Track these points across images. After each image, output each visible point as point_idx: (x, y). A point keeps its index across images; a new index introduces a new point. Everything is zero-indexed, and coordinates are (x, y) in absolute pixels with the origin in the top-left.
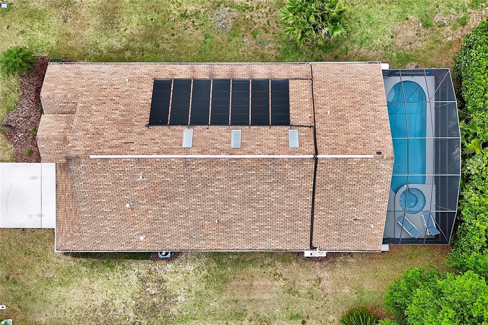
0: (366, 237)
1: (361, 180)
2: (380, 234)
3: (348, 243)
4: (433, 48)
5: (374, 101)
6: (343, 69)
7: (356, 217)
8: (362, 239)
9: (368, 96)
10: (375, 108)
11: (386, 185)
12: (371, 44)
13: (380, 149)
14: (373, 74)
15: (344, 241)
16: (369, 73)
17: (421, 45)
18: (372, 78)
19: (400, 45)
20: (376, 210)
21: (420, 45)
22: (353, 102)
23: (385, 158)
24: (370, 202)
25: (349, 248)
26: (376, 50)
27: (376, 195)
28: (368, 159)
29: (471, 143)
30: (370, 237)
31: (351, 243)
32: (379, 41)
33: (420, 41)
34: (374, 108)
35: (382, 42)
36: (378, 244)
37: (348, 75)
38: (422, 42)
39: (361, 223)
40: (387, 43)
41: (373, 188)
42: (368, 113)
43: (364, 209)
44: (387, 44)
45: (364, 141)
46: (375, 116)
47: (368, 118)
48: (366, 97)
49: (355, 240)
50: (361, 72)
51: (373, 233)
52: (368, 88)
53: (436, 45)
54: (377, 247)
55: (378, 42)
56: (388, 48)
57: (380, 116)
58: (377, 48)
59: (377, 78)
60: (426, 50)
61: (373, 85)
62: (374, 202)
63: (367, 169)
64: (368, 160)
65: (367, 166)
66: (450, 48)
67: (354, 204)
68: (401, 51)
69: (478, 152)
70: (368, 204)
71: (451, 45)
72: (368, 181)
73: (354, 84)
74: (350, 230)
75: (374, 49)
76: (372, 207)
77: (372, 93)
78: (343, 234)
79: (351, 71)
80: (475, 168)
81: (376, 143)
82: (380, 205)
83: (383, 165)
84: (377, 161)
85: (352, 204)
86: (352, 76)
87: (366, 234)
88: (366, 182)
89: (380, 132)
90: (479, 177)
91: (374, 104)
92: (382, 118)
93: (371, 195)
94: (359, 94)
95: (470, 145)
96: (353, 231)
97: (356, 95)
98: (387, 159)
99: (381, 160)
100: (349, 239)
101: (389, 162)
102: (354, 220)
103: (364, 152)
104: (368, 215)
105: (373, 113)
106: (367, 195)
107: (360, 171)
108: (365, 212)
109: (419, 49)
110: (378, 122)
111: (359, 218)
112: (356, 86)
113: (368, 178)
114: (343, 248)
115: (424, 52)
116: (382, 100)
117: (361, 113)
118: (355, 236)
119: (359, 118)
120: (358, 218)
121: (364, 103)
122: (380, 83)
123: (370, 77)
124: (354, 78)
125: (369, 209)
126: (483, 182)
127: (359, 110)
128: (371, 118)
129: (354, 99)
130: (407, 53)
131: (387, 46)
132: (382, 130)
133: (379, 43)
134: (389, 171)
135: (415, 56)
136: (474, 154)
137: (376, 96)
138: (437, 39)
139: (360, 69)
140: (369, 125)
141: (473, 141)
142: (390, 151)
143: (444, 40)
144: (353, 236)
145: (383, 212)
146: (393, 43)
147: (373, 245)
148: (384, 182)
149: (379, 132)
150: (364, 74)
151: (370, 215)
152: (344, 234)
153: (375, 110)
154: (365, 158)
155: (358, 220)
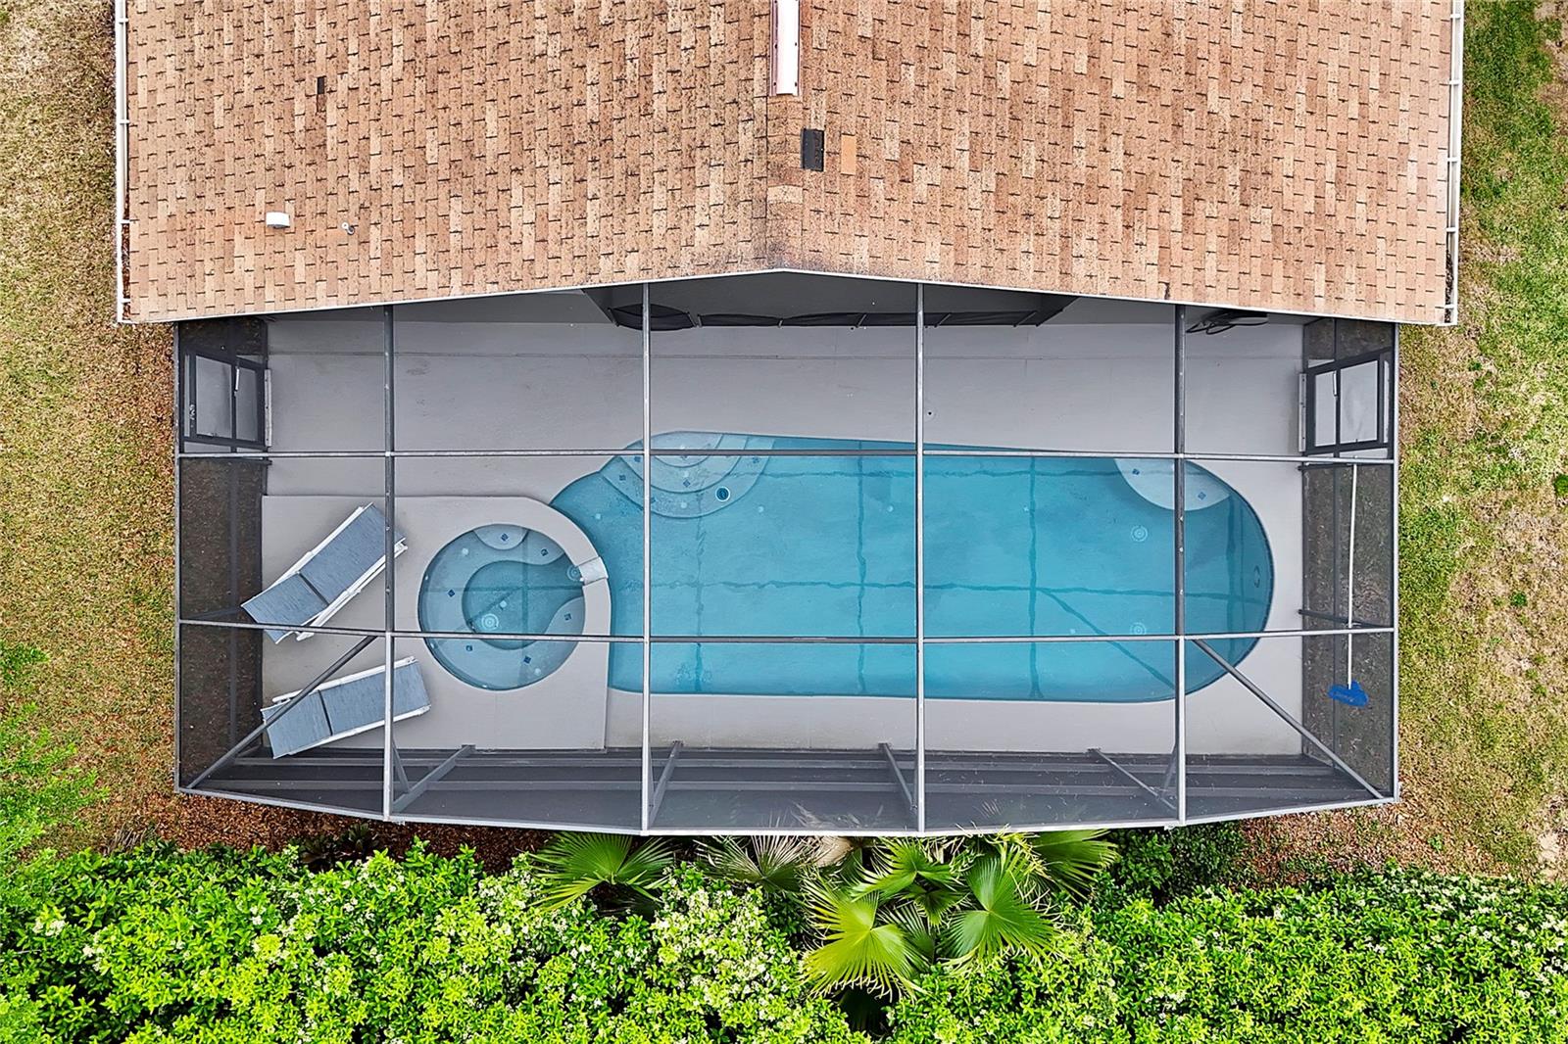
0: (210, 194)
1: (605, 51)
2: (230, 291)
3: (171, 76)
4: (1487, 745)
5: (1200, 216)
6: (1415, 49)
7: (342, 86)
8: (197, 172)
9: (1233, 175)
10: (1154, 211)
11: (564, 252)
12: (1522, 347)
13: (848, 164)
14: (1381, 254)
15: (185, 43)
16: (1383, 228)
17: (1507, 671)
18: (1350, 241)
19: (1510, 537)
20: (386, 223)
21: (1507, 663)
22: (1193, 58)
23: (775, 193)
24: (443, 166)
25: (142, 97)
26: (1479, 383)
27: (492, 193)
28: (769, 56)
29: (878, 923)
30: (209, 222)
31: (171, 104)
32: (1538, 400)
33: (1535, 661)
34: (1154, 201)
35: (1533, 419)
36: (172, 289)
37: (1375, 68)
38: (1528, 675)
39: (299, 137)
40: (1523, 453)
41: (541, 159)
42: (1116, 144)
43: (396, 134)
44: (1515, 452)
45: (910, 54)
46: (1092, 190)
47: (1079, 136)
48: (1227, 160)
49: (190, 126)
50: (1390, 167)
51: (238, 239)
52: (1288, 193)
53: (1508, 760)
54: (152, 292)
55: (1532, 390)
56: (1488, 461)
57: (1091, 227)
58: (1488, 386)
59: (1350, 273)
60: (1476, 697)
61: (1309, 233)
62: (443, 195)
63: (686, 70)
64: (759, 63)
65: (713, 71)
66: (1487, 848)
67: (430, 46)
68: (1471, 542)
69: (819, 965)
70: (432, 153)
71: (1509, 855)
72: (592, 109)
73: (1316, 97)
74: (258, 73)
75: (1487, 367)
76: (408, 183)
77: (1252, 213)
78: (227, 27)
79: (1405, 102)
80: (701, 943)
81: (891, 148)
82: (420, 244)
83: (716, 193)
84: (746, 140)
85: (431, 31)
86: (1373, 96)
87: (229, 189)
88: (589, 94)
89: (974, 197)
90: (631, 973)
91: (1177, 208)
92: (1082, 246)
93: (490, 159)
94: (1253, 114)
95: (865, 917)
96: (248, 96)
97: (1247, 92)
98: (764, 212)
99: (758, 168)
100: (199, 78)
101: (744, 232)
102: (321, 81)
103: (819, 31)
104: (353, 175)
105: (1117, 181)
106: (491, 127)
107: (673, 23)
108: (375, 144)
109: (1481, 657)
110: (1053, 205)
111: (332, 115)
112: (1301, 109)
113: (618, 97)
114: (139, 54)
115: (1463, 688)
116: (1210, 275)
117: (1118, 88)
118: (219, 117)
119: (1081, 64)
120: (330, 106)
121: (1189, 133)
122: (1320, 287)
123: (1361, 226)
124: (1354, 109)
125: (398, 170)
126: (598, 1002)
127: (1142, 84)
128: (1081, 160)
129: (1215, 70)
130: (1455, 584)
131: (1502, 451)
132: (992, 218)
133: (1526, 401)
134: (671, 251)
135: (1433, 628)
136: (801, 940)
137: (1234, 238)
138: (1545, 767)
139: (1412, 170)
140: (1029, 129)
141: (889, 937)
142: (824, 241)
143: (1541, 812)
144: (218, 103)
145: (375, 275)
146: (1522, 487)
147: (164, 254)
148: (591, 229)
149: (975, 189)
150: (1380, 188)
151: (354, 185)
152: (229, 35)
153: (1134, 202)
154: (772, 38)
155: (321, 108)
